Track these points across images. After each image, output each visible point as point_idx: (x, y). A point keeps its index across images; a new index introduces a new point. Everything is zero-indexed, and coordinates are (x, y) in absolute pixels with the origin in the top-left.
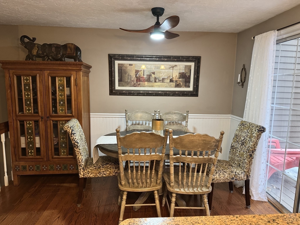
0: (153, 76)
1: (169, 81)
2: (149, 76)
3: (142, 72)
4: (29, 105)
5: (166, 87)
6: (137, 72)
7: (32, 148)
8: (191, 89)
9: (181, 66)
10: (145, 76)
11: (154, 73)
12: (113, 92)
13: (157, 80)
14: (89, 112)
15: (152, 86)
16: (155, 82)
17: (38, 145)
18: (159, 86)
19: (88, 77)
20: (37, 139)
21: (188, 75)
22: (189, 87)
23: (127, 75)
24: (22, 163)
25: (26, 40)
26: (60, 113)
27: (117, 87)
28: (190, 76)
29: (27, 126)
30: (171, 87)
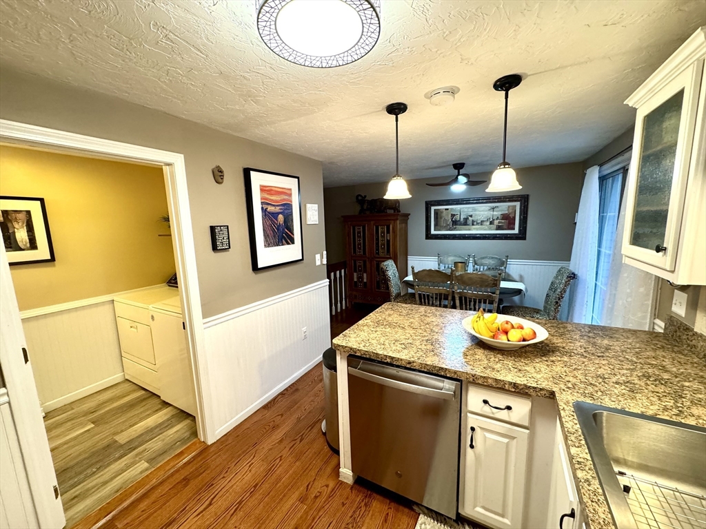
0: (470, 218)
1: (488, 223)
2: (466, 219)
3: (458, 216)
4: (360, 249)
5: (485, 230)
6: (453, 215)
7: (361, 282)
8: (516, 231)
9: (504, 207)
10: (462, 220)
11: (471, 216)
12: (429, 236)
13: (475, 223)
14: (406, 255)
15: (469, 230)
16: (473, 225)
17: (365, 280)
18: (477, 229)
19: (406, 224)
20: (365, 275)
21: (511, 216)
22: (514, 229)
23: (442, 220)
24: (354, 293)
25: (360, 198)
26: (381, 255)
27: (433, 232)
28: (514, 218)
29: (358, 264)
30: (490, 229)
